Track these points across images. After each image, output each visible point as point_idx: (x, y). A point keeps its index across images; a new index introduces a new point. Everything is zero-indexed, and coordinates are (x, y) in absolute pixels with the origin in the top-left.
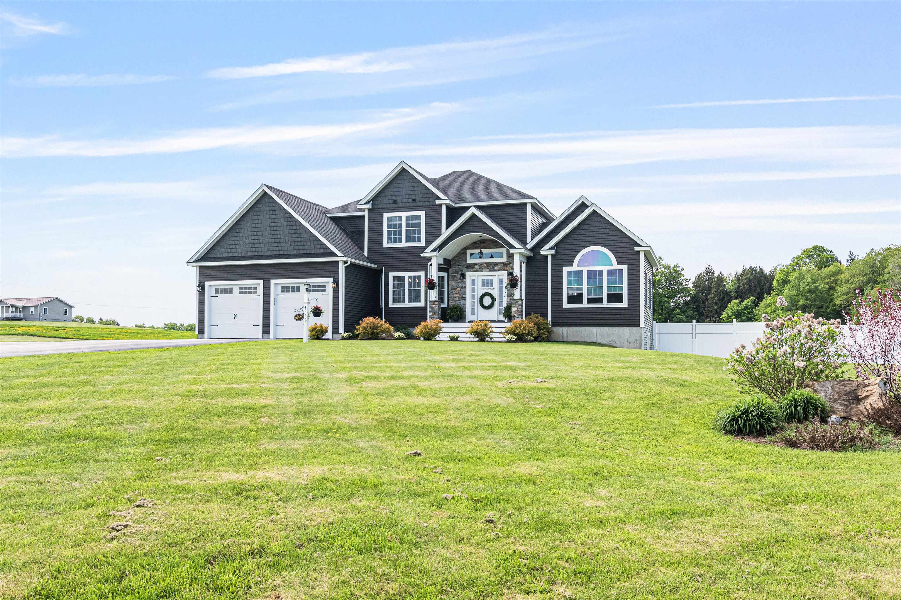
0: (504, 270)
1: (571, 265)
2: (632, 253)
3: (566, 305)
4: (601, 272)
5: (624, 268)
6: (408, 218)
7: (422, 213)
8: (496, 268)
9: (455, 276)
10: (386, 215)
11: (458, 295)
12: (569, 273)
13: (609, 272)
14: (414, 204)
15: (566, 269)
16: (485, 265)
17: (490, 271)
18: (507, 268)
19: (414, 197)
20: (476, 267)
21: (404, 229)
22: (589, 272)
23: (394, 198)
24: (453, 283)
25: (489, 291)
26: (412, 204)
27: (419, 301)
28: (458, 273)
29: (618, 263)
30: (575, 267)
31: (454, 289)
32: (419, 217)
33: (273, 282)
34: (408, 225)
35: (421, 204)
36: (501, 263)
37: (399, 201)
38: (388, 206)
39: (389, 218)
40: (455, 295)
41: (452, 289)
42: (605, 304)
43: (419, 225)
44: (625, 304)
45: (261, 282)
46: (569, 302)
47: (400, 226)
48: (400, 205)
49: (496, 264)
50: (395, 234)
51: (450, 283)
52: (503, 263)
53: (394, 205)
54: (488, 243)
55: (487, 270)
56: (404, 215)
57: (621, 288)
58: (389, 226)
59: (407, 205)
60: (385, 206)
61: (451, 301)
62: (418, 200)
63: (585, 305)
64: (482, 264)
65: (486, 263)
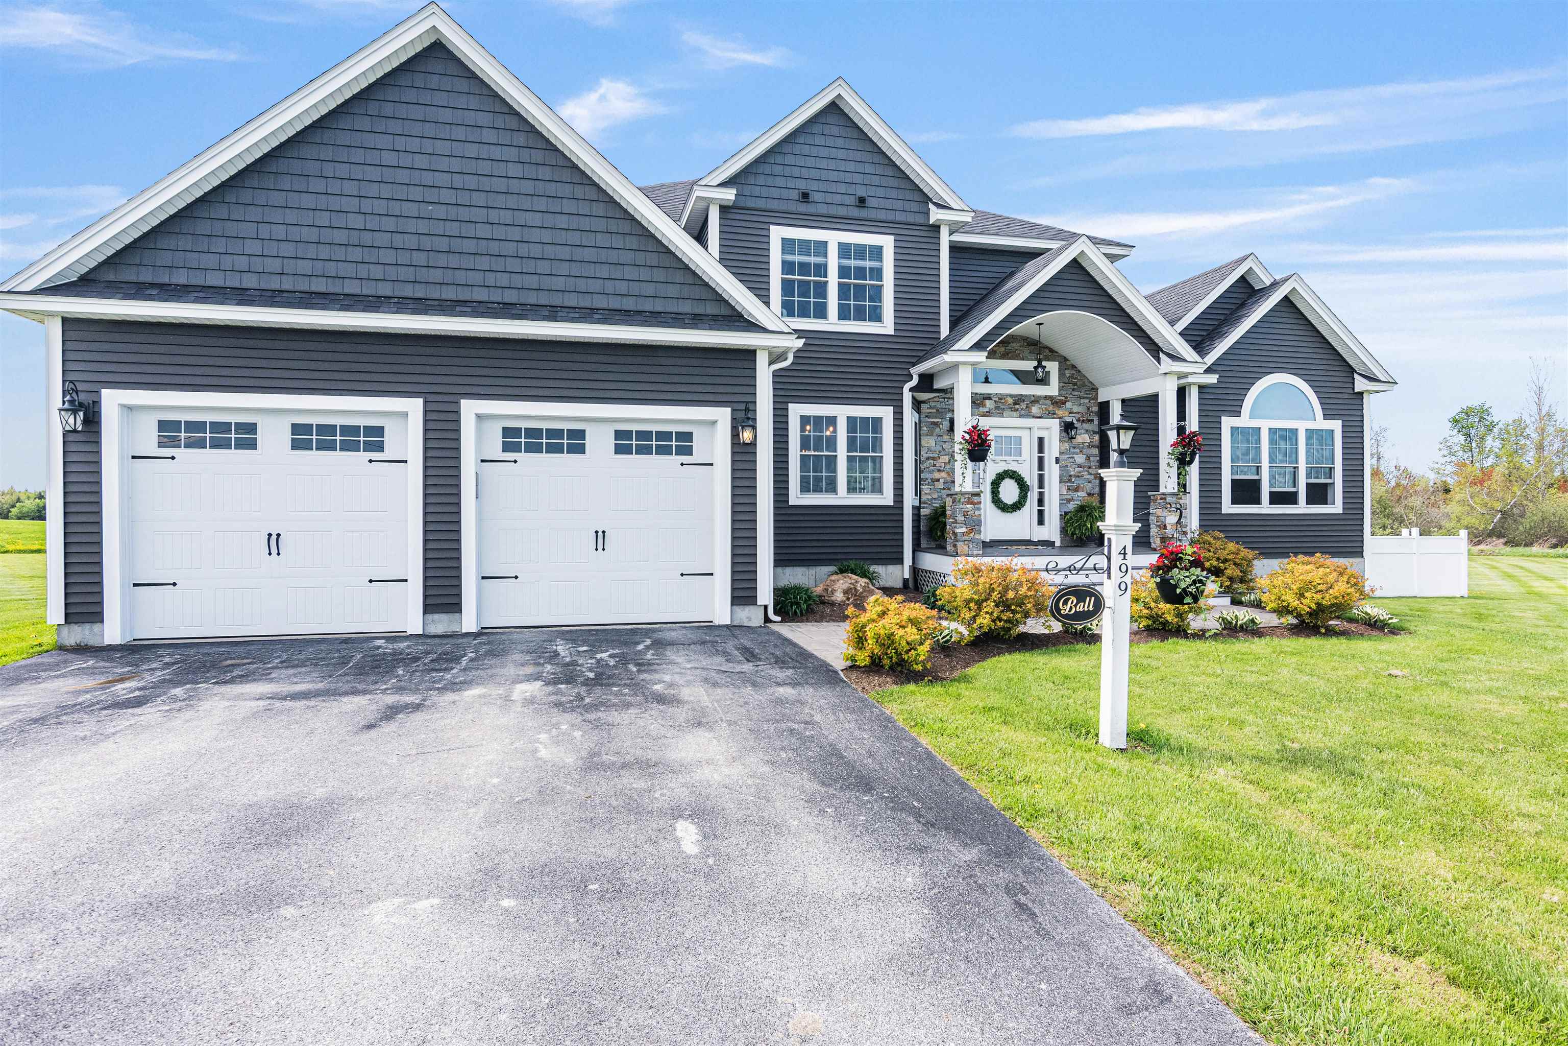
0: (1052, 415)
1: (1238, 413)
2: (1350, 396)
3: (1228, 507)
4: (1294, 432)
5: (1336, 425)
6: (845, 250)
7: (887, 242)
8: (1035, 410)
9: (936, 424)
10: (777, 234)
11: (943, 475)
12: (1234, 430)
13: (1310, 433)
14: (863, 213)
15: (1227, 423)
16: (1010, 401)
17: (1021, 416)
18: (1060, 412)
19: (861, 192)
20: (988, 403)
21: (833, 280)
22: (1272, 431)
23: (802, 185)
24: (929, 442)
25: (1013, 467)
26: (855, 212)
27: (880, 491)
28: (944, 418)
29: (1326, 416)
30: (1244, 421)
31: (934, 459)
32: (877, 253)
33: (470, 409)
34: (844, 272)
35: (882, 215)
36: (1046, 397)
37: (816, 197)
38: (782, 206)
39: (788, 245)
40: (937, 475)
41: (928, 459)
42: (1302, 508)
43: (878, 273)
44: (1337, 507)
45: (414, 407)
46: (1235, 501)
47: (822, 269)
48: (823, 210)
49: (1035, 400)
50: (805, 293)
51: (923, 443)
52: (1050, 398)
53: (802, 208)
54: (1015, 345)
55: (1015, 414)
56: (834, 238)
57: (1330, 472)
58: (787, 267)
59: (842, 211)
60: (774, 205)
61: (926, 489)
62: (871, 202)
63: (1265, 508)
64: (1001, 398)
65: (1011, 396)
